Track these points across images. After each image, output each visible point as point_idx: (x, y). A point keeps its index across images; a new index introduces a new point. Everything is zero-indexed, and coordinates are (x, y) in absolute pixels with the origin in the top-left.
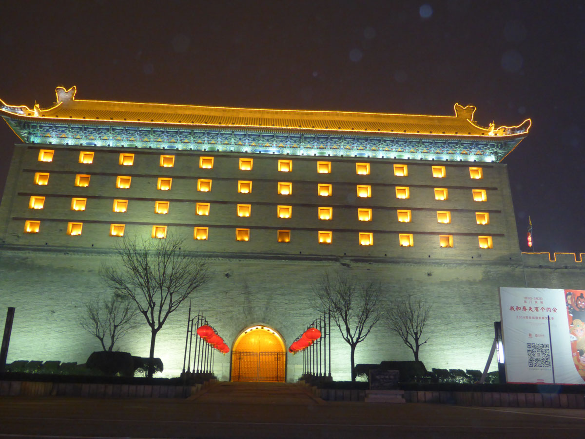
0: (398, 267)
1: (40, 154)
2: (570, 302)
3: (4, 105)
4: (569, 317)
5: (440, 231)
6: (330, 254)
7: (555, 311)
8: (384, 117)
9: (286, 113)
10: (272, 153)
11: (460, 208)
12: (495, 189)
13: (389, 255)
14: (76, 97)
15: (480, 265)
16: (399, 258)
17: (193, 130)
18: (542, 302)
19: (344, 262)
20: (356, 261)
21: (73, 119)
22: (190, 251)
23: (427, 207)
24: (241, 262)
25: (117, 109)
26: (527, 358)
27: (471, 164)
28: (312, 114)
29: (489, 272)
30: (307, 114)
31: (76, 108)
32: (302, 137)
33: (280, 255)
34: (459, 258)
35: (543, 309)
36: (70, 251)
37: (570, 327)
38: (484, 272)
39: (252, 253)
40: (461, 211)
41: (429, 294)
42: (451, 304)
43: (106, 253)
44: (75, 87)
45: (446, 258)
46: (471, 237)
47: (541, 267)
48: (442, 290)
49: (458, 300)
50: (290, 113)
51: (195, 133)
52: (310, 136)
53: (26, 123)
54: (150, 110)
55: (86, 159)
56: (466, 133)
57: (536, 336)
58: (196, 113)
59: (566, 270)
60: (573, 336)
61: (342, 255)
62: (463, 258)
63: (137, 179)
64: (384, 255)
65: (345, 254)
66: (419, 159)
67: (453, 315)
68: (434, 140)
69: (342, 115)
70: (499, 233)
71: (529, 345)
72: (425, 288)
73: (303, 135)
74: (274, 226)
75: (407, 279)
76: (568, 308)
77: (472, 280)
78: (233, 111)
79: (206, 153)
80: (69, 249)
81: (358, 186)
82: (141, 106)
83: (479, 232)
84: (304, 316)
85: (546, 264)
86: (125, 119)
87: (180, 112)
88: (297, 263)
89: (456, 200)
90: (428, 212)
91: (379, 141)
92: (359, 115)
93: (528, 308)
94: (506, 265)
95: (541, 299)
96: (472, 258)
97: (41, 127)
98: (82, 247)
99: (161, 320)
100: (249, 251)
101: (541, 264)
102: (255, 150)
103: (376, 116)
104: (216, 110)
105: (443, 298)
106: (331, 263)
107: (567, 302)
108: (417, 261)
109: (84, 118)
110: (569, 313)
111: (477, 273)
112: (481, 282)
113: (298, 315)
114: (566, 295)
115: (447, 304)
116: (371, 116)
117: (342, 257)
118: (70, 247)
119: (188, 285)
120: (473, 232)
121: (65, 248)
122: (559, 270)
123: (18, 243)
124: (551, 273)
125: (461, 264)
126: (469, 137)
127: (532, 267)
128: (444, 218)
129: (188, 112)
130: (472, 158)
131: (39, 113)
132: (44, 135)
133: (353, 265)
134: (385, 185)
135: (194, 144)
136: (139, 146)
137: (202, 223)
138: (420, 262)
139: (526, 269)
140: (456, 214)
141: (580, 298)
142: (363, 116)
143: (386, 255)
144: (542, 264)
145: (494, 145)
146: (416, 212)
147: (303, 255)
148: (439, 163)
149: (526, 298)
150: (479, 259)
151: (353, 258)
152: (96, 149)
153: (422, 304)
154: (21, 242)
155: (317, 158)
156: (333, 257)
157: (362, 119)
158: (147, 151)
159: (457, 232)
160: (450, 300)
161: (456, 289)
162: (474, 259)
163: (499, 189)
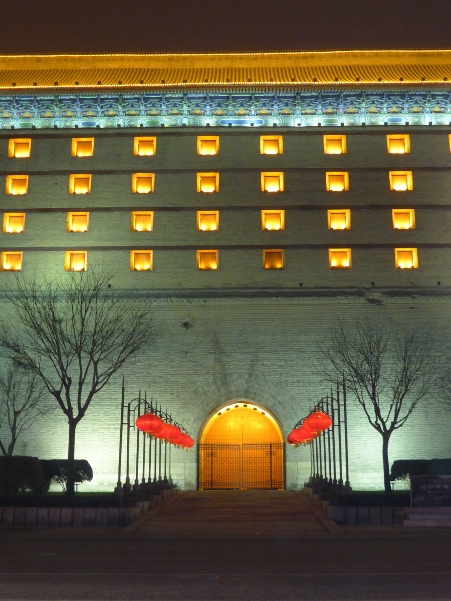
6: (348, 285)
8: (432, 55)
9: (270, 57)
10: (249, 125)
13: (445, 283)
17: (121, 95)
19: (371, 298)
20: (392, 294)
22: (125, 290)
24: (206, 304)
28: (313, 57)
30: (305, 57)
32: (297, 96)
33: (269, 290)
39: (224, 288)
50: (277, 58)
51: (124, 99)
52: (310, 94)
54: (53, 66)
58: (126, 65)
61: (368, 285)
63: (37, 178)
64: (436, 284)
65: (373, 284)
69: (363, 55)
73: (298, 94)
74: (256, 243)
78: (185, 58)
79: (144, 131)
82: (39, 60)
84: (310, 385)
87: (100, 66)
88: (295, 301)
91: (424, 96)
92: (390, 55)
99: (83, 404)
100: (219, 286)
102: (223, 122)
103: (418, 55)
104: (158, 59)
106: (351, 300)
113: (301, 384)
116: (411, 55)
117: (368, 289)
133: (388, 301)
134: (435, 169)
135: (124, 117)
136: (38, 126)
137: (141, 244)
142: (397, 55)
143: (439, 283)
147: (305, 288)
151: (386, 290)
155: (322, 130)
156: (353, 290)
157: (395, 62)
158: (50, 132)
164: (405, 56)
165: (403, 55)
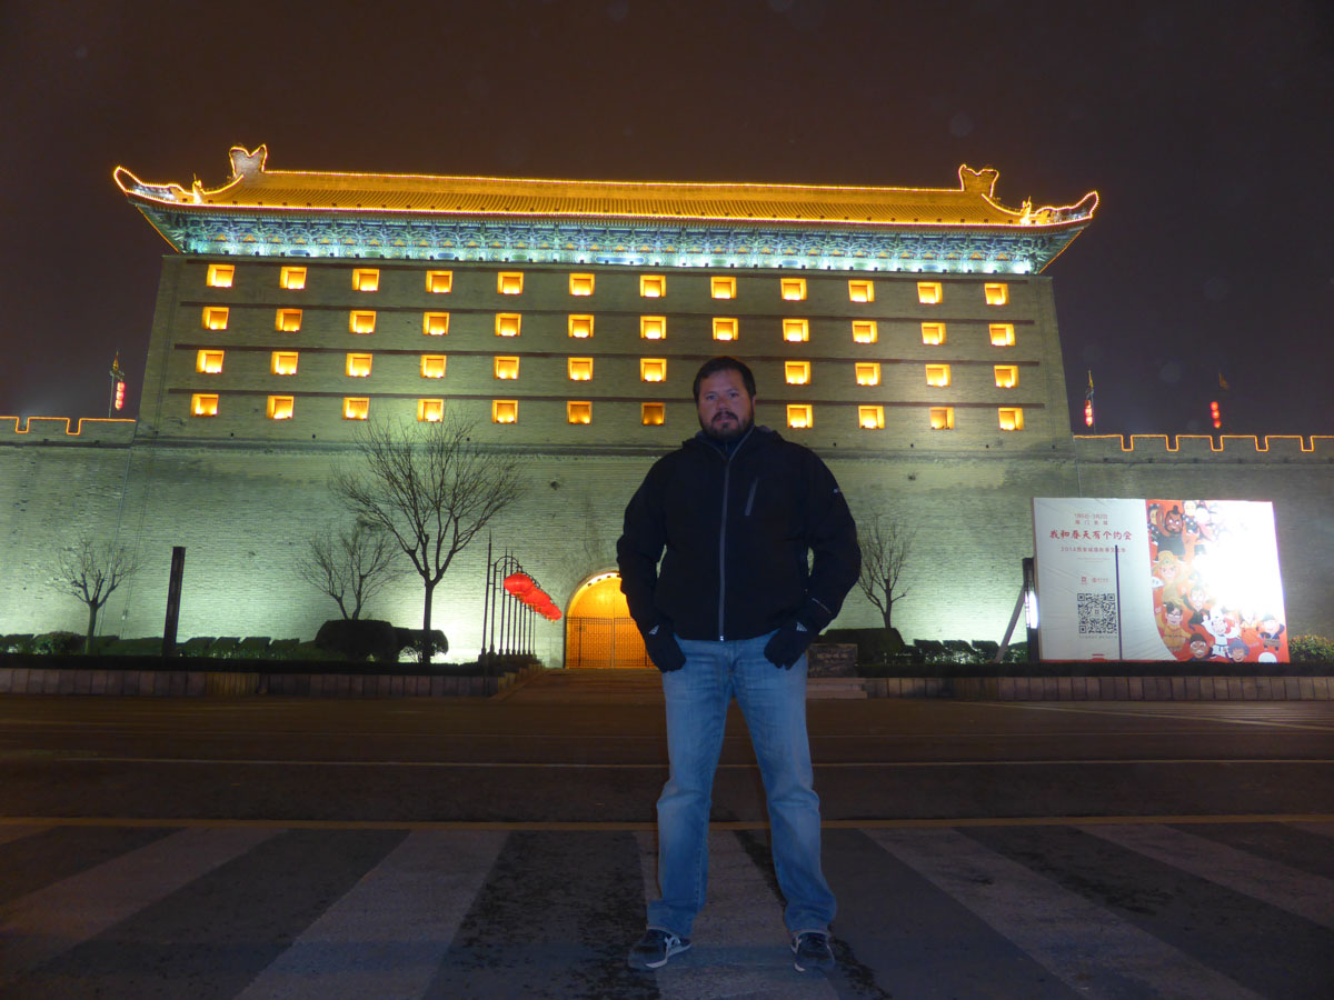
0: (856, 464)
1: (209, 273)
2: (1154, 521)
3: (137, 184)
4: (1151, 546)
5: (931, 400)
7: (1127, 538)
8: (832, 192)
9: (652, 188)
10: (628, 263)
11: (967, 358)
12: (1031, 322)
13: (841, 444)
14: (268, 167)
15: (1001, 458)
16: (859, 448)
17: (484, 223)
18: (1106, 523)
21: (265, 206)
22: (486, 444)
23: (910, 357)
24: (579, 461)
25: (343, 186)
26: (1077, 619)
27: (989, 277)
28: (699, 189)
29: (1016, 471)
30: (690, 189)
31: (270, 186)
32: (682, 232)
33: (648, 449)
34: (964, 448)
35: (1107, 533)
36: (274, 447)
37: (1152, 564)
38: (1007, 472)
39: (596, 445)
40: (969, 363)
41: (911, 511)
42: (948, 528)
43: (338, 449)
44: (264, 146)
45: (941, 448)
46: (986, 410)
47: (1106, 460)
48: (933, 504)
49: (961, 521)
50: (659, 189)
51: (487, 229)
52: (696, 231)
53: (180, 216)
54: (404, 188)
55: (293, 281)
56: (979, 220)
57: (1094, 580)
58: (489, 191)
59: (1150, 466)
60: (1157, 579)
62: (971, 448)
63: (386, 314)
64: (831, 446)
66: (895, 270)
67: (950, 548)
68: (921, 235)
69: (755, 189)
70: (1034, 401)
71: (1081, 597)
72: (903, 501)
73: (684, 229)
74: (634, 395)
75: (872, 487)
76: (1151, 532)
77: (985, 486)
78: (556, 186)
79: (510, 266)
80: (273, 443)
81: (785, 321)
82: (387, 180)
83: (1000, 401)
85: (1115, 456)
86: (359, 206)
87: (458, 190)
89: (960, 345)
90: (910, 367)
91: (823, 237)
92: (785, 190)
93: (1081, 533)
94: (1046, 458)
95: (1105, 516)
96: (987, 446)
97: (207, 223)
98: (295, 440)
99: (441, 566)
100: (591, 442)
101: (1106, 456)
102: (598, 259)
103: (816, 191)
104: (525, 185)
105: (935, 518)
107: (1149, 521)
108: (890, 454)
109: (285, 204)
110: (1152, 540)
111: (994, 474)
112: (1002, 489)
114: (1149, 510)
115: (942, 528)
116: (809, 191)
118: (274, 440)
119: (486, 503)
120: (990, 401)
121: (266, 443)
122: (1138, 466)
123: (178, 434)
124: (1124, 471)
125: (967, 459)
126: (985, 227)
127: (1090, 461)
128: (939, 377)
129: (472, 190)
130: (990, 267)
131: (203, 197)
132: (216, 238)
134: (833, 318)
135: (487, 250)
136: (387, 256)
137: (505, 392)
138: (895, 456)
139: (1080, 466)
140: (961, 369)
141: (1171, 514)
142: (793, 191)
143: (835, 444)
144: (1108, 455)
145: (1029, 242)
146: (888, 367)
148: (931, 277)
149: (1079, 516)
150: (998, 449)
152: (310, 261)
153: (897, 530)
154: (188, 432)
155: (711, 271)
157: (791, 198)
158: (401, 263)
159: (960, 401)
160: (946, 522)
161: (957, 503)
162: (990, 448)
163: (1037, 323)
164: (801, 191)
165: (800, 190)
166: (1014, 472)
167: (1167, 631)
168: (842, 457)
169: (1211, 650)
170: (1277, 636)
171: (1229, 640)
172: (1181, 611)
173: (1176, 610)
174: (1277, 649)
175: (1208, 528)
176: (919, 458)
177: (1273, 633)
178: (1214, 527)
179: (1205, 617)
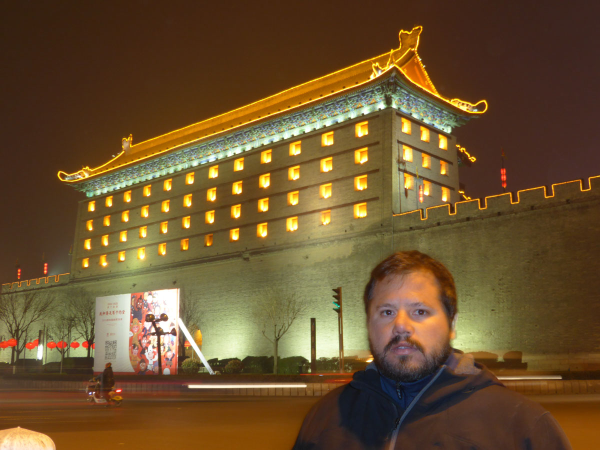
1: (89, 206)
2: (133, 304)
3: (66, 176)
4: (131, 316)
5: (320, 208)
6: (236, 251)
7: (123, 313)
11: (341, 176)
12: (377, 143)
13: (278, 243)
14: (133, 144)
15: (350, 238)
18: (117, 307)
19: (246, 257)
23: (313, 183)
24: (182, 270)
26: (104, 353)
29: (360, 244)
33: (205, 259)
34: (334, 234)
35: (117, 312)
36: (100, 278)
37: (131, 325)
38: (354, 246)
39: (190, 260)
40: (342, 179)
41: (304, 278)
42: (320, 286)
45: (322, 236)
46: (347, 208)
48: (314, 272)
53: (83, 183)
57: (111, 334)
59: (437, 228)
60: (131, 332)
61: (244, 250)
62: (337, 234)
64: (273, 244)
65: (246, 248)
70: (374, 196)
71: (107, 342)
72: (301, 272)
75: (288, 265)
76: (132, 310)
77: (341, 257)
83: (355, 200)
84: (214, 312)
85: (417, 225)
88: (214, 263)
89: (338, 169)
90: (312, 189)
94: (375, 234)
95: (117, 303)
96: (346, 231)
98: (106, 274)
100: (187, 259)
101: (411, 226)
105: (315, 280)
106: (236, 260)
107: (131, 304)
108: (298, 244)
110: (131, 313)
111: (347, 249)
112: (351, 257)
113: (211, 312)
114: (132, 298)
115: (317, 286)
117: (243, 252)
120: (349, 202)
123: (79, 277)
124: (420, 235)
125: (332, 241)
127: (401, 231)
128: (326, 192)
133: (252, 258)
134: (280, 169)
138: (300, 246)
139: (395, 235)
140: (337, 184)
141: (139, 300)
143: (275, 243)
145: (379, 89)
146: (303, 192)
147: (219, 255)
149: (109, 304)
150: (351, 232)
151: (251, 252)
154: (81, 276)
156: (238, 254)
159: (335, 205)
160: (319, 282)
161: (325, 269)
162: (347, 232)
163: (381, 142)
166: (358, 245)
167: (132, 358)
168: (276, 250)
169: (147, 367)
170: (171, 360)
171: (154, 362)
172: (138, 348)
173: (136, 348)
174: (171, 366)
175: (152, 305)
176: (310, 245)
177: (170, 358)
178: (154, 304)
179: (146, 351)
